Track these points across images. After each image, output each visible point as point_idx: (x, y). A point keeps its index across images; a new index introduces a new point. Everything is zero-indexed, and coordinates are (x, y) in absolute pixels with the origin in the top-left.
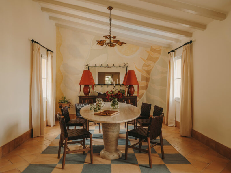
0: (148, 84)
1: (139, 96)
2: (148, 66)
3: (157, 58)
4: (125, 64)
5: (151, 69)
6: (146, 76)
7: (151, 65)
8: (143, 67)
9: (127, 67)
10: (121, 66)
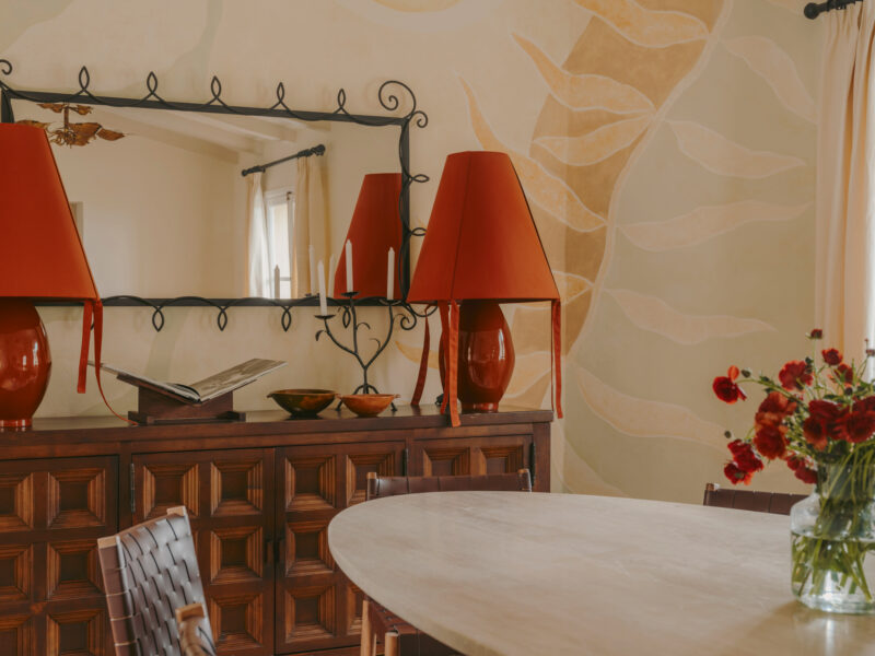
0: (587, 297)
1: (560, 416)
2: (579, 126)
3: (680, 58)
4: (389, 90)
5: (620, 159)
6: (563, 220)
7: (613, 118)
8: (537, 133)
9: (404, 123)
10: (351, 109)
